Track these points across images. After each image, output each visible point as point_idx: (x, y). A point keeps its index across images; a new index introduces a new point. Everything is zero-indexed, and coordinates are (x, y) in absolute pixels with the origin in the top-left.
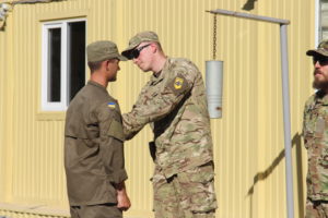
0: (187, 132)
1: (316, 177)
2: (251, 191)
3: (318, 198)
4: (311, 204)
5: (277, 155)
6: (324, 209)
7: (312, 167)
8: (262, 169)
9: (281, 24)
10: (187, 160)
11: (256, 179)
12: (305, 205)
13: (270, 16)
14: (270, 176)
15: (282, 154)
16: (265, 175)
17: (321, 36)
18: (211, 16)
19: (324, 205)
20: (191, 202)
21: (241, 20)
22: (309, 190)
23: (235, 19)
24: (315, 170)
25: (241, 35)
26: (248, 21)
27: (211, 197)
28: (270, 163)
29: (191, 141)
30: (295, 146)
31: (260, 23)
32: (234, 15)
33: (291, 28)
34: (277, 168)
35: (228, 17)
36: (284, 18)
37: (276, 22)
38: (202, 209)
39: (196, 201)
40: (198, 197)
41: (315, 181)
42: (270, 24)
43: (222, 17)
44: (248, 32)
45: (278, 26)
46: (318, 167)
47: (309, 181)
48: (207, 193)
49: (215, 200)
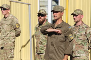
0: (9, 37)
1: (38, 47)
2: (21, 51)
3: (39, 52)
4: (37, 54)
5: (28, 41)
6: (40, 55)
7: (37, 44)
8: (24, 45)
9: (29, 5)
10: (7, 44)
11: (22, 47)
12: (35, 54)
13: (26, 2)
14: (26, 46)
15: (29, 41)
16: (24, 46)
17: (40, 8)
18: (9, 2)
19: (40, 54)
20: (7, 54)
21: (18, 3)
22: (36, 51)
23: (16, 3)
24: (38, 45)
25: (18, 8)
26: (20, 4)
27: (12, 53)
28: (26, 43)
29: (10, 39)
30: (33, 38)
31: (23, 4)
32: (16, 2)
33: (31, 6)
34: (28, 44)
35: (14, 3)
36: (30, 3)
37: (27, 4)
38: (9, 56)
39: (8, 54)
40: (9, 53)
41: (38, 48)
42: (26, 5)
43: (12, 2)
44: (20, 7)
45: (28, 5)
46: (39, 44)
47: (36, 48)
48: (11, 52)
49: (13, 54)
